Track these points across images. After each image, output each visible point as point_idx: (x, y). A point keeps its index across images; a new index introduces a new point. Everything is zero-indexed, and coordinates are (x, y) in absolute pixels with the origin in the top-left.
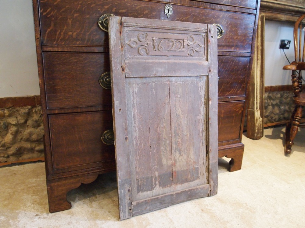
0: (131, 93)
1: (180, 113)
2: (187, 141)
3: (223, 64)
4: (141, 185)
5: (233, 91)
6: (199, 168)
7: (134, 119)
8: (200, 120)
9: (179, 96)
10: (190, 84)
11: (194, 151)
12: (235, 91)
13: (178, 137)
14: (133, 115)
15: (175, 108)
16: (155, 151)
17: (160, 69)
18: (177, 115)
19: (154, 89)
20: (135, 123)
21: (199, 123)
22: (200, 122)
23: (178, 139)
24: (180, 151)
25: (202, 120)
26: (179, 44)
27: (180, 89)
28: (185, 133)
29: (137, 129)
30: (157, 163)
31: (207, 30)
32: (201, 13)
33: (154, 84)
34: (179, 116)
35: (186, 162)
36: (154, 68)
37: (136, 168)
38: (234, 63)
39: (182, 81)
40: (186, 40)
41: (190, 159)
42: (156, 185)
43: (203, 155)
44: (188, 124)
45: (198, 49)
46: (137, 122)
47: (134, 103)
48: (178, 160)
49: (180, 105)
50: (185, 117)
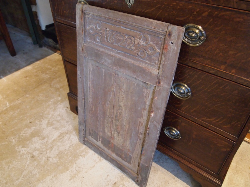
0: (88, 70)
1: (122, 105)
2: (125, 130)
3: (201, 81)
4: (91, 133)
5: (214, 120)
6: (133, 158)
7: (89, 89)
8: (141, 123)
9: (123, 91)
10: (135, 85)
11: (130, 142)
12: (218, 122)
13: (118, 122)
14: (89, 86)
15: (118, 99)
16: (101, 119)
17: (107, 60)
18: (119, 104)
19: (103, 75)
20: (90, 92)
21: (139, 125)
22: (141, 124)
23: (118, 123)
24: (118, 133)
25: (142, 124)
26: (130, 41)
27: (125, 86)
28: (125, 123)
29: (91, 97)
30: (102, 128)
31: (167, 32)
32: (171, 5)
33: (104, 70)
34: (121, 107)
35: (123, 145)
36: (103, 57)
37: (89, 120)
38: (221, 88)
39: (127, 78)
40: (138, 38)
41: (126, 145)
42: (99, 140)
43: (138, 152)
44: (129, 118)
45: (150, 52)
46: (91, 92)
47: (89, 78)
48: (115, 138)
49: (123, 99)
50: (127, 111)
